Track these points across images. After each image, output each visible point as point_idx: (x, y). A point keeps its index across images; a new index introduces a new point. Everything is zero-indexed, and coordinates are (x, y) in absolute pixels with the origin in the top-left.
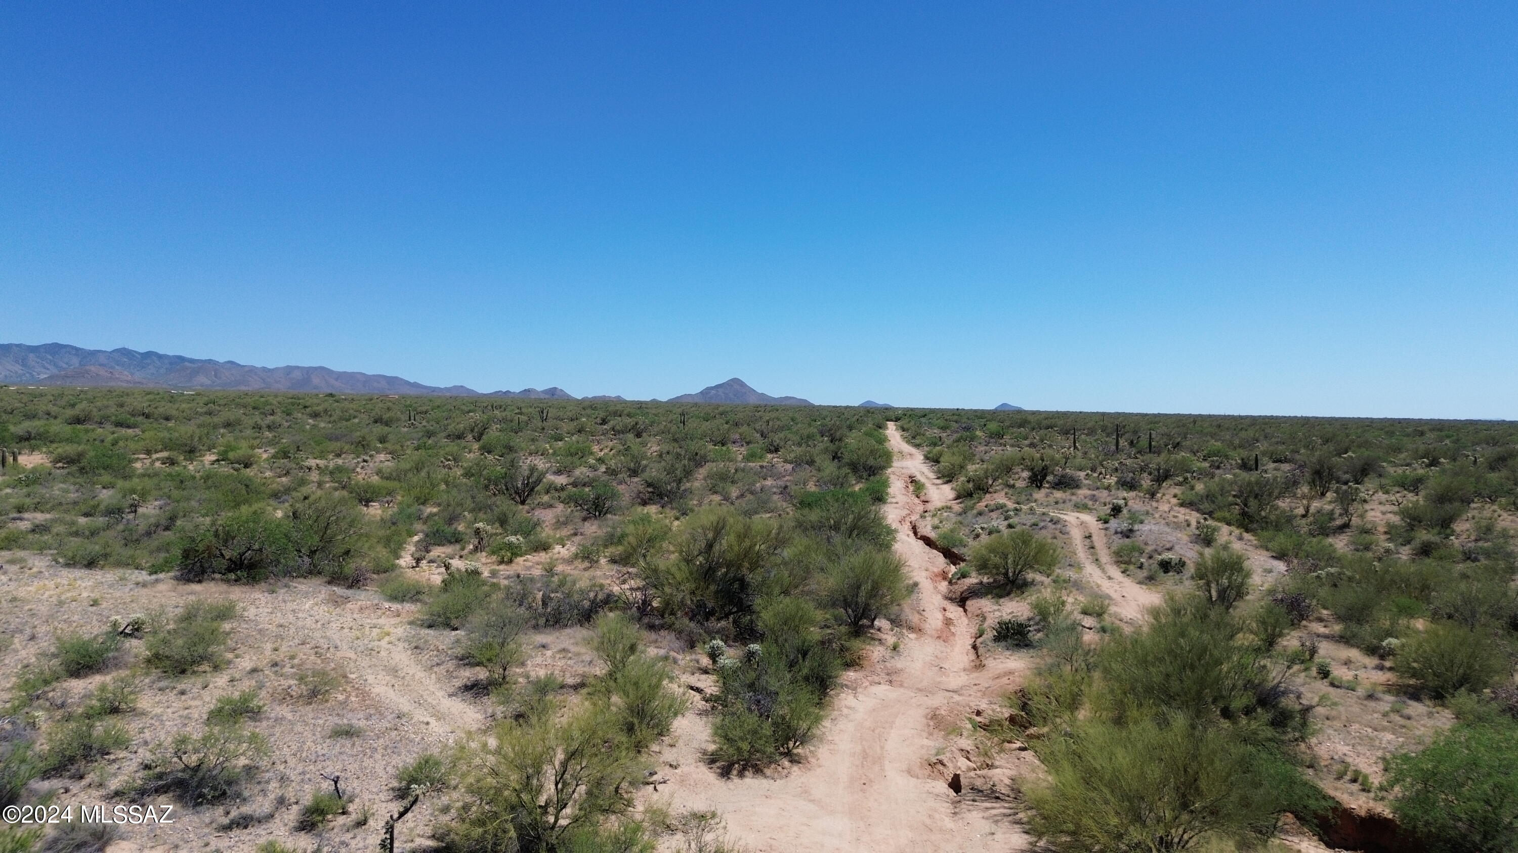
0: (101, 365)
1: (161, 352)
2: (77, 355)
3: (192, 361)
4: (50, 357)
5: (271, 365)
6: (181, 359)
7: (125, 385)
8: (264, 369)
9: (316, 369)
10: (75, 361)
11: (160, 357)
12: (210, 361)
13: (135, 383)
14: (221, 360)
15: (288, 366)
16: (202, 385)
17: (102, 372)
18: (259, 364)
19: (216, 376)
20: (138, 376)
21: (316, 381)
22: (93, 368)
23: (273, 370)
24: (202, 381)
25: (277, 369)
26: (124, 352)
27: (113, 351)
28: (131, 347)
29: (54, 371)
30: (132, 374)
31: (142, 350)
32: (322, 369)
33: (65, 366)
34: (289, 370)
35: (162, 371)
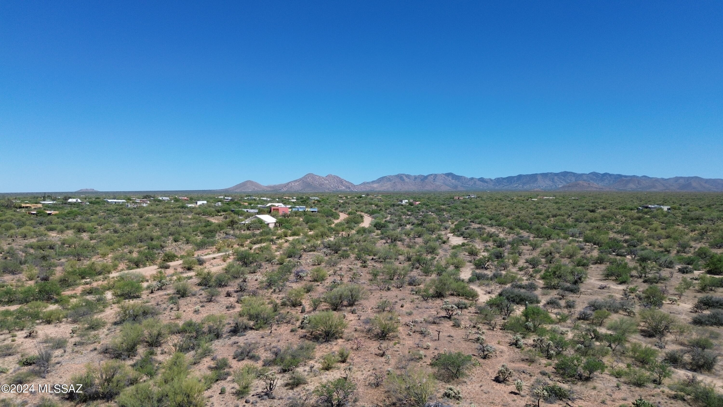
0: (584, 180)
1: (611, 173)
2: (574, 176)
3: (626, 176)
4: (563, 178)
5: (666, 177)
6: (620, 176)
7: (595, 189)
8: (663, 179)
9: (692, 178)
10: (573, 179)
11: (610, 175)
12: (634, 176)
13: (599, 189)
14: (640, 175)
15: (676, 177)
16: (631, 189)
17: (585, 184)
18: (659, 177)
19: (638, 183)
20: (601, 185)
21: (694, 184)
22: (581, 182)
23: (668, 179)
24: (632, 186)
25: (670, 179)
26: (594, 174)
27: (589, 174)
28: (598, 171)
29: (564, 183)
30: (598, 184)
31: (602, 172)
32: (696, 178)
33: (569, 181)
34: (677, 179)
35: (611, 182)
